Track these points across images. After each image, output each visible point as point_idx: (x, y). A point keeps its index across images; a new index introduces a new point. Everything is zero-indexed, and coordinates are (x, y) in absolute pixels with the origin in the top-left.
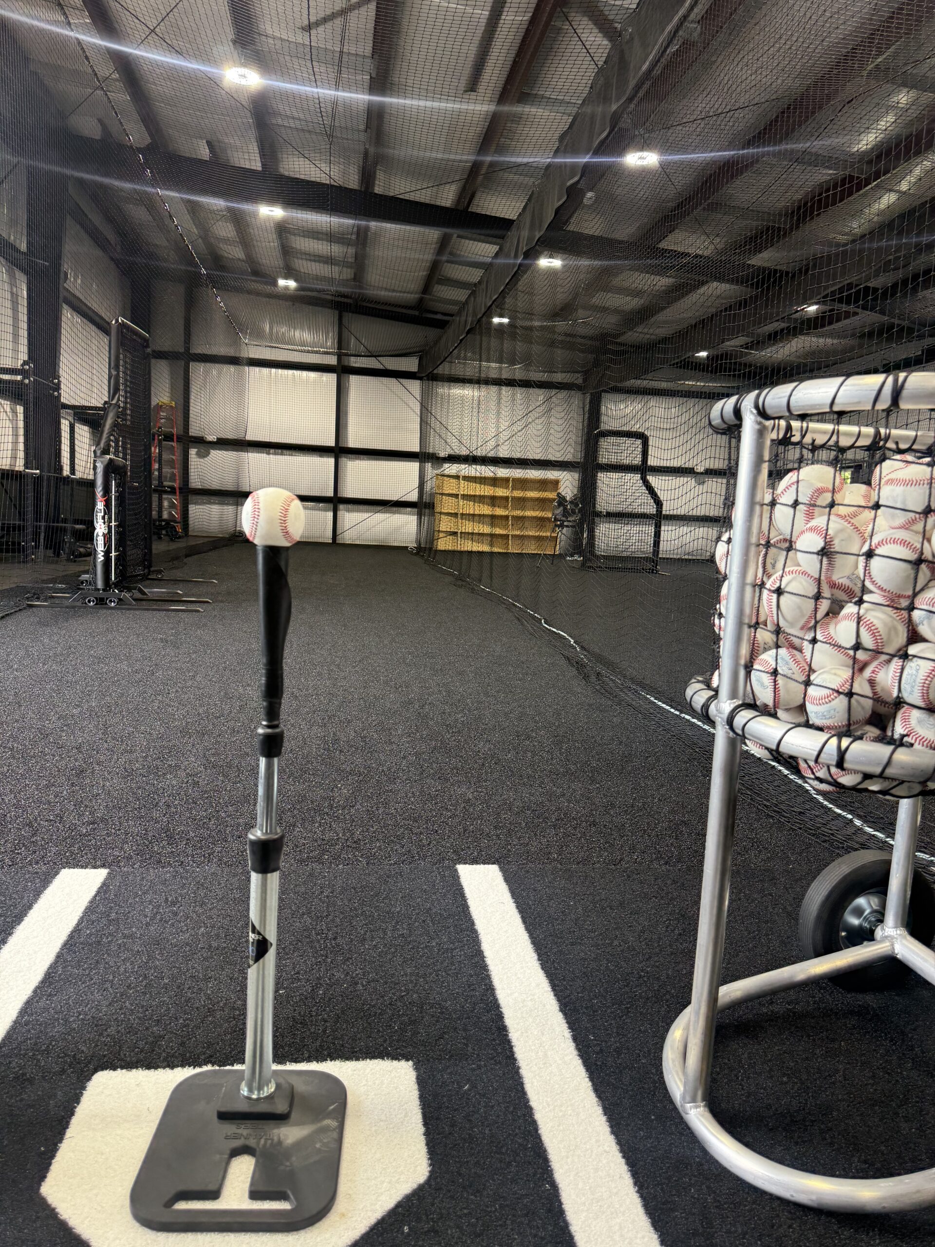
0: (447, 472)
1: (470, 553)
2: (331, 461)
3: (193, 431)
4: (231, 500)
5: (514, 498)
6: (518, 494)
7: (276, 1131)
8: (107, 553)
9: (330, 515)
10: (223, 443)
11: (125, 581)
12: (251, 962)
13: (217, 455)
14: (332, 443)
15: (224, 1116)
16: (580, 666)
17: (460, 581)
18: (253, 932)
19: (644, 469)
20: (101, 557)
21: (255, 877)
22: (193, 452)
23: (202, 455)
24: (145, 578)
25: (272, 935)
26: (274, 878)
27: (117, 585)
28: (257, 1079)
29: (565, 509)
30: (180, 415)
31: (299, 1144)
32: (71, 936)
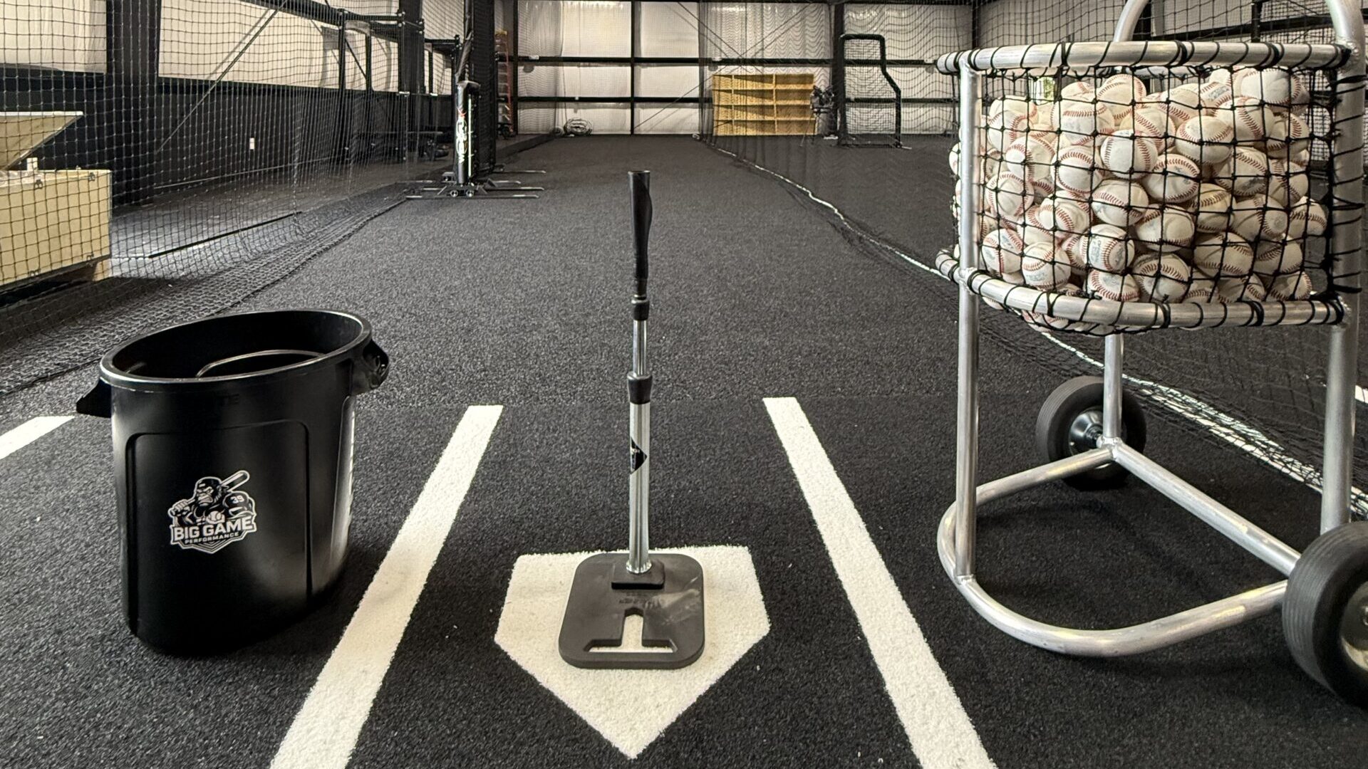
0: (723, 72)
1: (745, 137)
2: (629, 69)
3: (521, 53)
4: (551, 104)
5: (777, 91)
6: (780, 87)
7: (655, 598)
8: (466, 155)
9: (629, 111)
10: (544, 61)
11: (478, 176)
12: (632, 470)
13: (541, 70)
14: (628, 55)
15: (616, 586)
16: (844, 232)
17: (738, 162)
18: (633, 447)
19: (883, 63)
20: (461, 160)
21: (633, 406)
22: (521, 68)
23: (527, 71)
24: (491, 172)
25: (646, 450)
26: (646, 407)
27: (472, 180)
28: (638, 558)
29: (821, 97)
30: (511, 40)
31: (674, 606)
32: (484, 457)
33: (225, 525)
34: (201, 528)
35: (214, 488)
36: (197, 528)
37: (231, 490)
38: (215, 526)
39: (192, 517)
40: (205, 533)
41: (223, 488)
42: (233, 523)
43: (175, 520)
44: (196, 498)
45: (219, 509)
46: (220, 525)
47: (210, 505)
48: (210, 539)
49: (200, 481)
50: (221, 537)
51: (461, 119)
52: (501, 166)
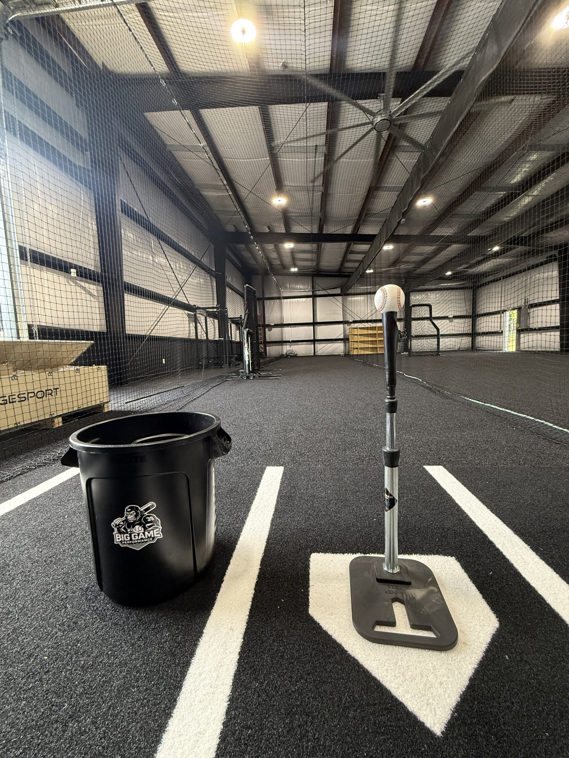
0: (353, 327)
1: (368, 354)
2: (312, 327)
3: (267, 323)
4: (280, 344)
5: (378, 334)
6: (380, 332)
7: (409, 591)
8: (249, 361)
9: (313, 345)
10: (276, 326)
11: (254, 371)
12: (387, 509)
13: (275, 330)
14: (312, 321)
16: (429, 389)
17: (365, 363)
18: (387, 494)
19: (431, 318)
20: (247, 363)
21: (387, 469)
22: (267, 329)
23: (269, 330)
24: (259, 370)
25: (396, 496)
26: (396, 469)
27: (252, 372)
28: (392, 562)
29: (401, 334)
32: (279, 493)
33: (144, 533)
34: (130, 535)
35: (136, 512)
36: (128, 535)
37: (146, 513)
38: (139, 534)
39: (124, 528)
40: (133, 538)
41: (141, 512)
42: (149, 533)
43: (116, 529)
44: (126, 517)
45: (140, 524)
46: (141, 534)
47: (135, 522)
48: (136, 541)
49: (127, 507)
50: (143, 541)
51: (246, 345)
52: (263, 368)
